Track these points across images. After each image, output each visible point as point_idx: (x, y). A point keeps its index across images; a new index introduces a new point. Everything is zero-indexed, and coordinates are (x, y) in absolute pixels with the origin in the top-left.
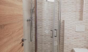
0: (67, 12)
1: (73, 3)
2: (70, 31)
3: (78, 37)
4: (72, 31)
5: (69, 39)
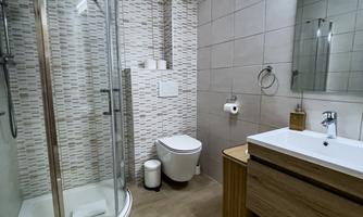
1: (145, 24)
2: (146, 96)
4: (150, 95)
5: (147, 118)
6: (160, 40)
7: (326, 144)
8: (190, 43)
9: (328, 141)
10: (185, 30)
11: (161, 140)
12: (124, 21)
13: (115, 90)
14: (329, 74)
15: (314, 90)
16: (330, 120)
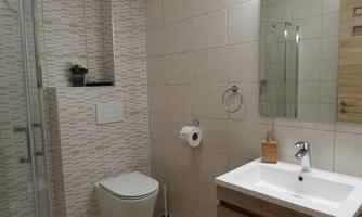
0: (57, 56)
1: (75, 26)
2: (79, 124)
3: (106, 140)
4: (84, 123)
5: (81, 155)
6: (95, 47)
7: (301, 179)
8: (136, 51)
9: (303, 175)
10: (130, 35)
11: (103, 183)
12: (45, 22)
13: (35, 125)
14: (299, 84)
15: (285, 116)
16: (303, 151)
